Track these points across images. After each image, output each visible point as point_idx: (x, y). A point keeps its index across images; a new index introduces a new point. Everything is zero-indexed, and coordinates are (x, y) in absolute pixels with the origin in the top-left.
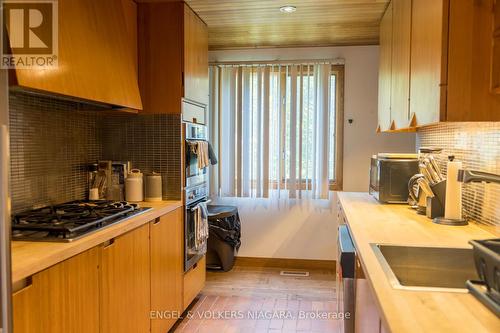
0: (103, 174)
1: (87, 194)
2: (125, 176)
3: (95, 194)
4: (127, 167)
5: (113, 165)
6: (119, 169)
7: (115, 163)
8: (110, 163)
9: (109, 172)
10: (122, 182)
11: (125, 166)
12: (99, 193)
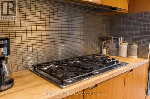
0: (109, 42)
1: (101, 51)
2: (119, 44)
3: (104, 51)
4: (121, 40)
5: (114, 39)
6: (117, 40)
7: (115, 38)
8: (113, 37)
9: (112, 42)
10: (118, 47)
11: (120, 39)
12: (107, 51)
